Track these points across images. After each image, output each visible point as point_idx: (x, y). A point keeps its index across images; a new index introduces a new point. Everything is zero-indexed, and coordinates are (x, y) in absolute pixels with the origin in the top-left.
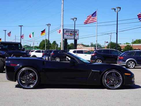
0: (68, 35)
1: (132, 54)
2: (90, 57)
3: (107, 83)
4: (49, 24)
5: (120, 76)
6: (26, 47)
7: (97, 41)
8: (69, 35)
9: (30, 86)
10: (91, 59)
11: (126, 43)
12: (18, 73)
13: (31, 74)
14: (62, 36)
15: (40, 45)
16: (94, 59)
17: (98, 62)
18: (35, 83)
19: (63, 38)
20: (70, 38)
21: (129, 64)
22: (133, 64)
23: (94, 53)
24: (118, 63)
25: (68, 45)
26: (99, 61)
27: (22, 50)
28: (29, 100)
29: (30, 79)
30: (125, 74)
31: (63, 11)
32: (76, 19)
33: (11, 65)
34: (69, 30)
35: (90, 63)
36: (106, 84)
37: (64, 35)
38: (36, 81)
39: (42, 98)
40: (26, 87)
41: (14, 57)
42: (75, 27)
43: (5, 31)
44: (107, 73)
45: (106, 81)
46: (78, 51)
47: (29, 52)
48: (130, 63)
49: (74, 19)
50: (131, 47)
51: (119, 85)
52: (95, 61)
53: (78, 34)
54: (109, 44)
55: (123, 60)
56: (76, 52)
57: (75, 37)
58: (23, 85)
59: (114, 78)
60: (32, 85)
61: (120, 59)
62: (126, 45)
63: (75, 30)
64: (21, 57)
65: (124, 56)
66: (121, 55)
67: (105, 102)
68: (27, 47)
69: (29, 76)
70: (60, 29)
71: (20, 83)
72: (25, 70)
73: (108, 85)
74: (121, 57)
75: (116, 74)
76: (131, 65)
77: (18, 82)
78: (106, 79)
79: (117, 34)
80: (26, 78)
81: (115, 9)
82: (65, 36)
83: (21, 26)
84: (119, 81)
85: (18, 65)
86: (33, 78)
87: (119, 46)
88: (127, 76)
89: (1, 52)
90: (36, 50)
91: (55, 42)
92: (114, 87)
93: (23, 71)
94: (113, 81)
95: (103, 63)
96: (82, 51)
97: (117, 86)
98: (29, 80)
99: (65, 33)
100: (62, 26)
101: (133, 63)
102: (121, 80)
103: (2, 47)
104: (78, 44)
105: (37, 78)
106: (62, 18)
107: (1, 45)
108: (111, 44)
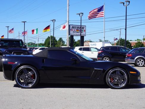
0: (74, 31)
1: (141, 52)
2: (97, 55)
3: (111, 82)
4: (54, 20)
5: (125, 74)
6: (30, 44)
7: (104, 37)
8: (76, 31)
9: (29, 85)
10: (98, 56)
11: (137, 39)
12: (16, 72)
13: (30, 73)
14: (67, 33)
15: (45, 42)
16: (101, 57)
17: (105, 60)
18: (34, 82)
19: (69, 35)
20: (76, 34)
21: (138, 62)
22: (142, 62)
23: (101, 51)
24: (126, 61)
25: (75, 42)
26: (107, 59)
27: (23, 47)
28: (26, 100)
29: (29, 78)
30: (131, 72)
31: (69, 5)
32: (83, 14)
33: (9, 63)
34: (75, 26)
35: (93, 61)
36: (110, 84)
37: (70, 31)
38: (35, 80)
39: (39, 99)
40: (24, 86)
41: (15, 55)
42: (81, 22)
43: (8, 27)
44: (111, 71)
45: (109, 80)
46: (84, 48)
47: (33, 49)
48: (139, 60)
49: (80, 14)
50: (142, 44)
51: (123, 84)
52: (102, 59)
53: (85, 30)
54: (118, 41)
55: (132, 58)
56: (82, 49)
57: (82, 34)
58: (22, 85)
59: (118, 77)
60: (30, 84)
61: (128, 57)
62: (136, 42)
63: (81, 26)
64: (22, 55)
65: (133, 53)
66: (129, 52)
67: (106, 103)
68: (32, 45)
69: (27, 75)
70: (65, 25)
71: (18, 82)
72: (23, 68)
73: (112, 84)
74: (129, 54)
75: (121, 72)
76: (140, 63)
77: (16, 82)
78: (110, 78)
79: (126, 30)
80: (24, 77)
81: (124, 3)
82: (72, 33)
83: (24, 22)
84: (123, 80)
85: (16, 63)
86: (32, 77)
87: (129, 43)
88: (132, 74)
89: (1, 49)
90: (40, 48)
91: (61, 39)
92: (119, 86)
93: (21, 69)
94: (117, 80)
95: (110, 61)
96: (89, 48)
97: (121, 85)
98: (27, 79)
99: (71, 29)
100: (67, 21)
101: (142, 60)
102: (126, 79)
103: (2, 44)
104: (86, 41)
105: (36, 77)
106: (68, 13)
107: (1, 42)
108: (120, 41)
